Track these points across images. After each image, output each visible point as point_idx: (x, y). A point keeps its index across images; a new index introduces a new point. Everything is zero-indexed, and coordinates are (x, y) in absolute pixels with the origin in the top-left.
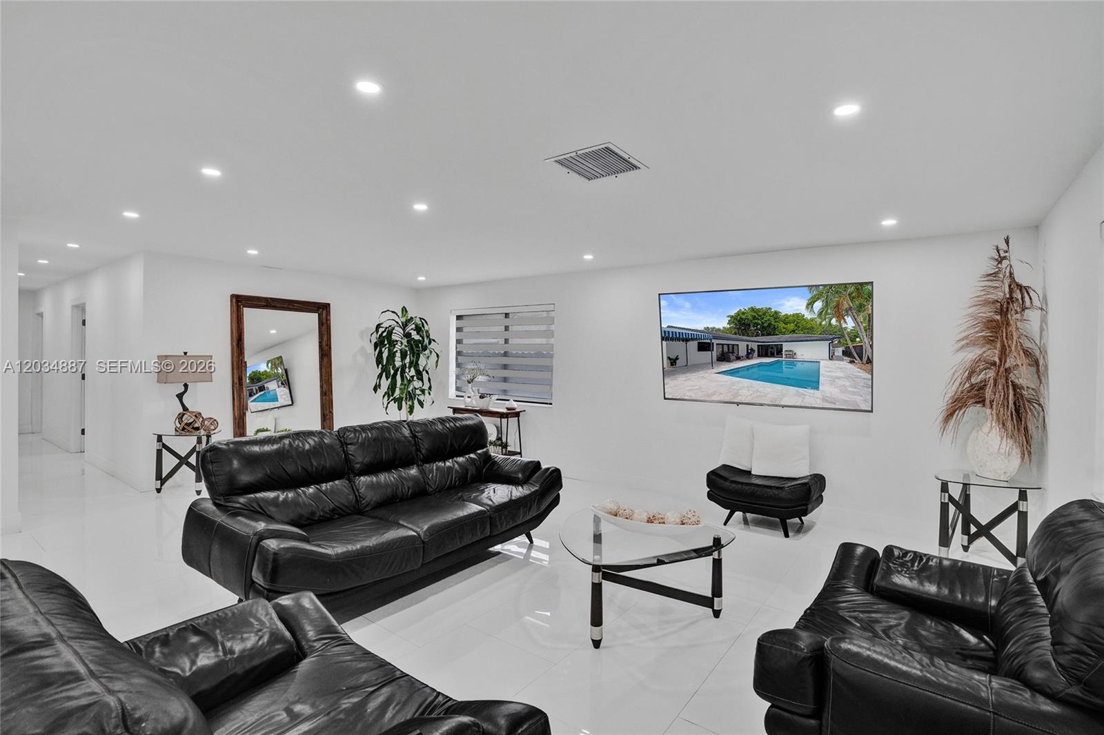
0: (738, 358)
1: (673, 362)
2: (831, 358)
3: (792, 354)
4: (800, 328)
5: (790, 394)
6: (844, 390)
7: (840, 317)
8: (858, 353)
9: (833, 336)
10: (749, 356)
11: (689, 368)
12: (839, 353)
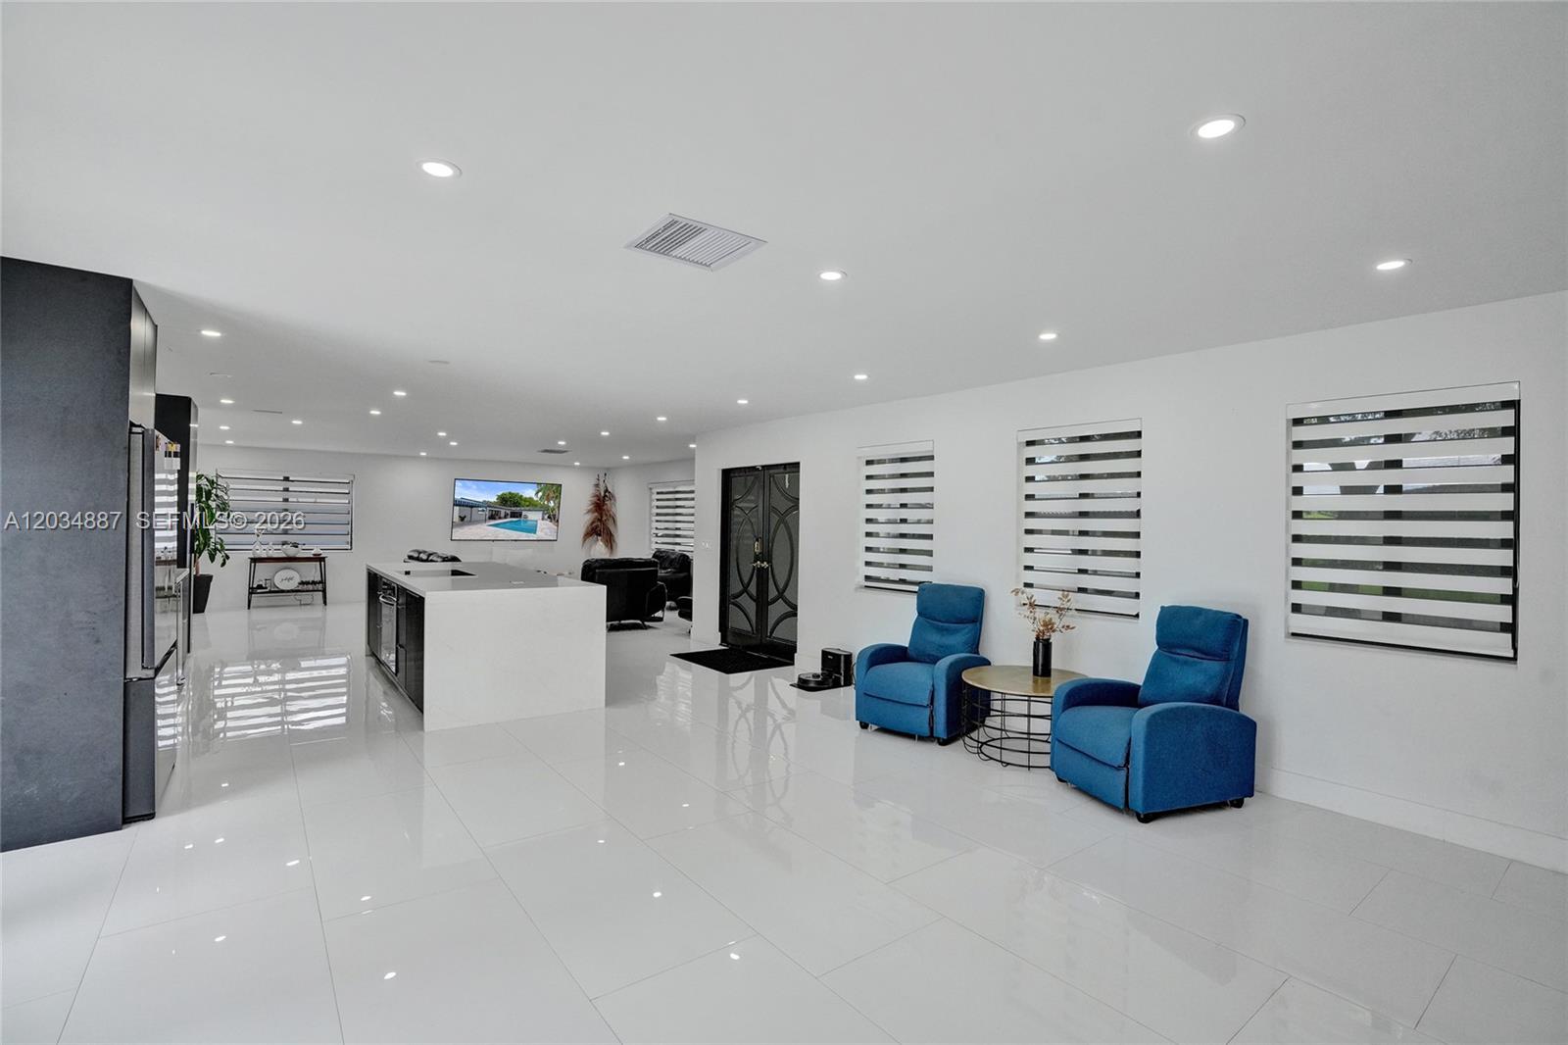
0: (500, 518)
1: (462, 519)
2: (543, 519)
3: (526, 517)
4: (531, 505)
5: (524, 536)
6: (546, 534)
7: (549, 501)
8: (553, 517)
9: (545, 509)
10: (505, 517)
11: (472, 522)
12: (546, 517)
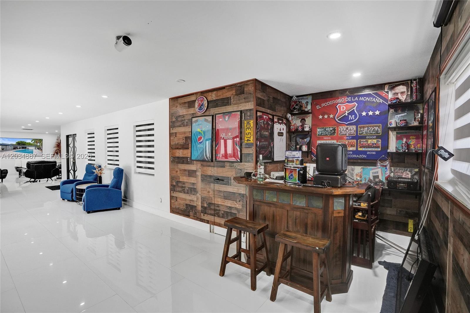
0: (17, 149)
1: (2, 150)
2: (35, 149)
3: (28, 148)
4: (30, 144)
7: (37, 143)
8: (40, 148)
9: (36, 146)
10: (20, 148)
11: (6, 150)
12: (37, 148)
